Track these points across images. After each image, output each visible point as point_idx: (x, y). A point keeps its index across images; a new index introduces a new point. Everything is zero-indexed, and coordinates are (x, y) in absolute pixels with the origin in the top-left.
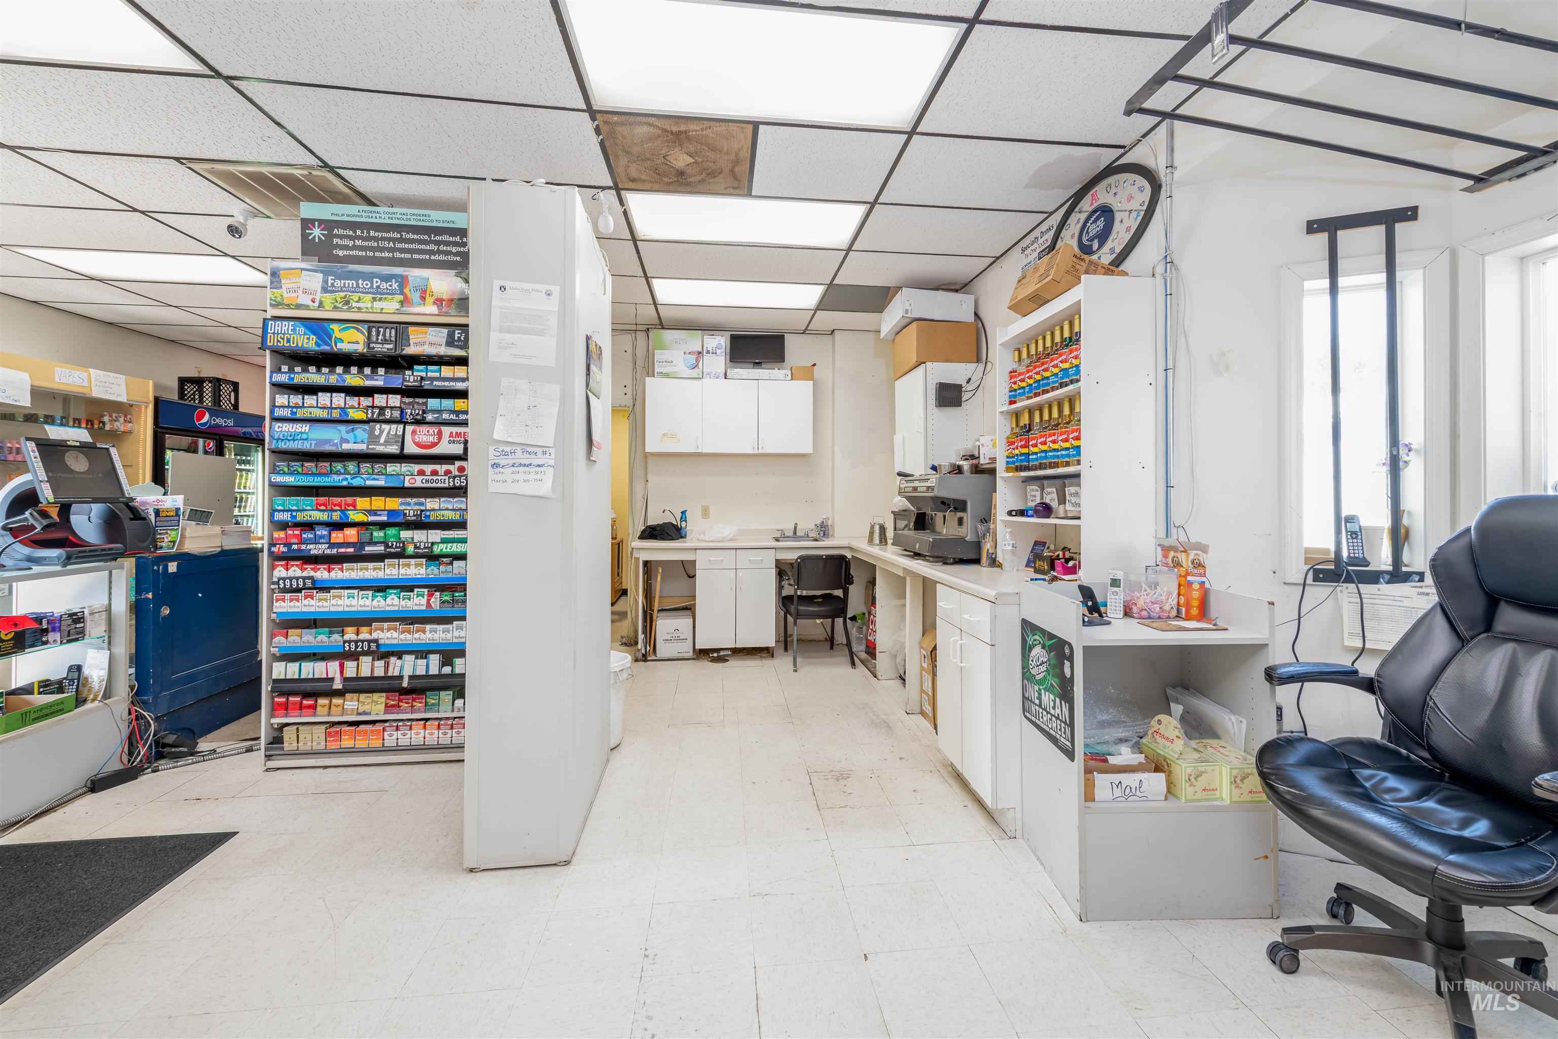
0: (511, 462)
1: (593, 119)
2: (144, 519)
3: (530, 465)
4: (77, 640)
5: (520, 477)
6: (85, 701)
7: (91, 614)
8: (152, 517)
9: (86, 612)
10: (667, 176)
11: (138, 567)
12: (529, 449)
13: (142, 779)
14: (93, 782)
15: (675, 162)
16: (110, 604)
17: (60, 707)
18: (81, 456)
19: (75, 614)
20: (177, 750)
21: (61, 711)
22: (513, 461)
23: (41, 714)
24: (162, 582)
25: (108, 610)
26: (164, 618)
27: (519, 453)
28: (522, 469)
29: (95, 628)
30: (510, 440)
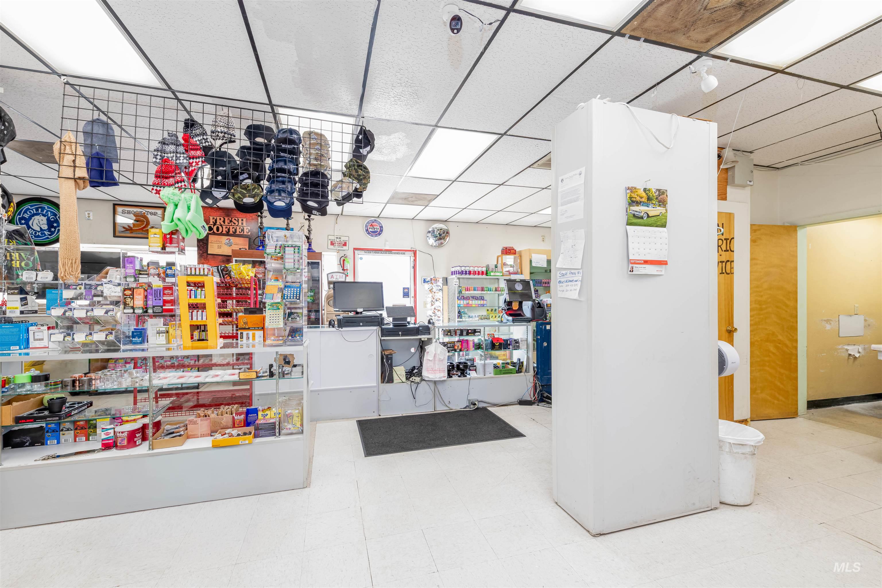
0: (565, 279)
1: (623, 35)
2: (542, 308)
3: (573, 281)
4: (516, 349)
5: (569, 288)
6: (521, 372)
7: (521, 341)
8: (546, 307)
9: (520, 341)
10: (731, 17)
11: (537, 326)
12: (572, 271)
13: (533, 406)
14: (520, 401)
15: (719, 4)
16: (527, 339)
17: (511, 371)
18: (520, 284)
19: (516, 340)
20: (548, 400)
21: (511, 373)
22: (567, 279)
23: (506, 372)
24: (544, 332)
25: (527, 341)
26: (545, 347)
27: (568, 275)
28: (570, 283)
29: (523, 345)
30: (564, 267)
